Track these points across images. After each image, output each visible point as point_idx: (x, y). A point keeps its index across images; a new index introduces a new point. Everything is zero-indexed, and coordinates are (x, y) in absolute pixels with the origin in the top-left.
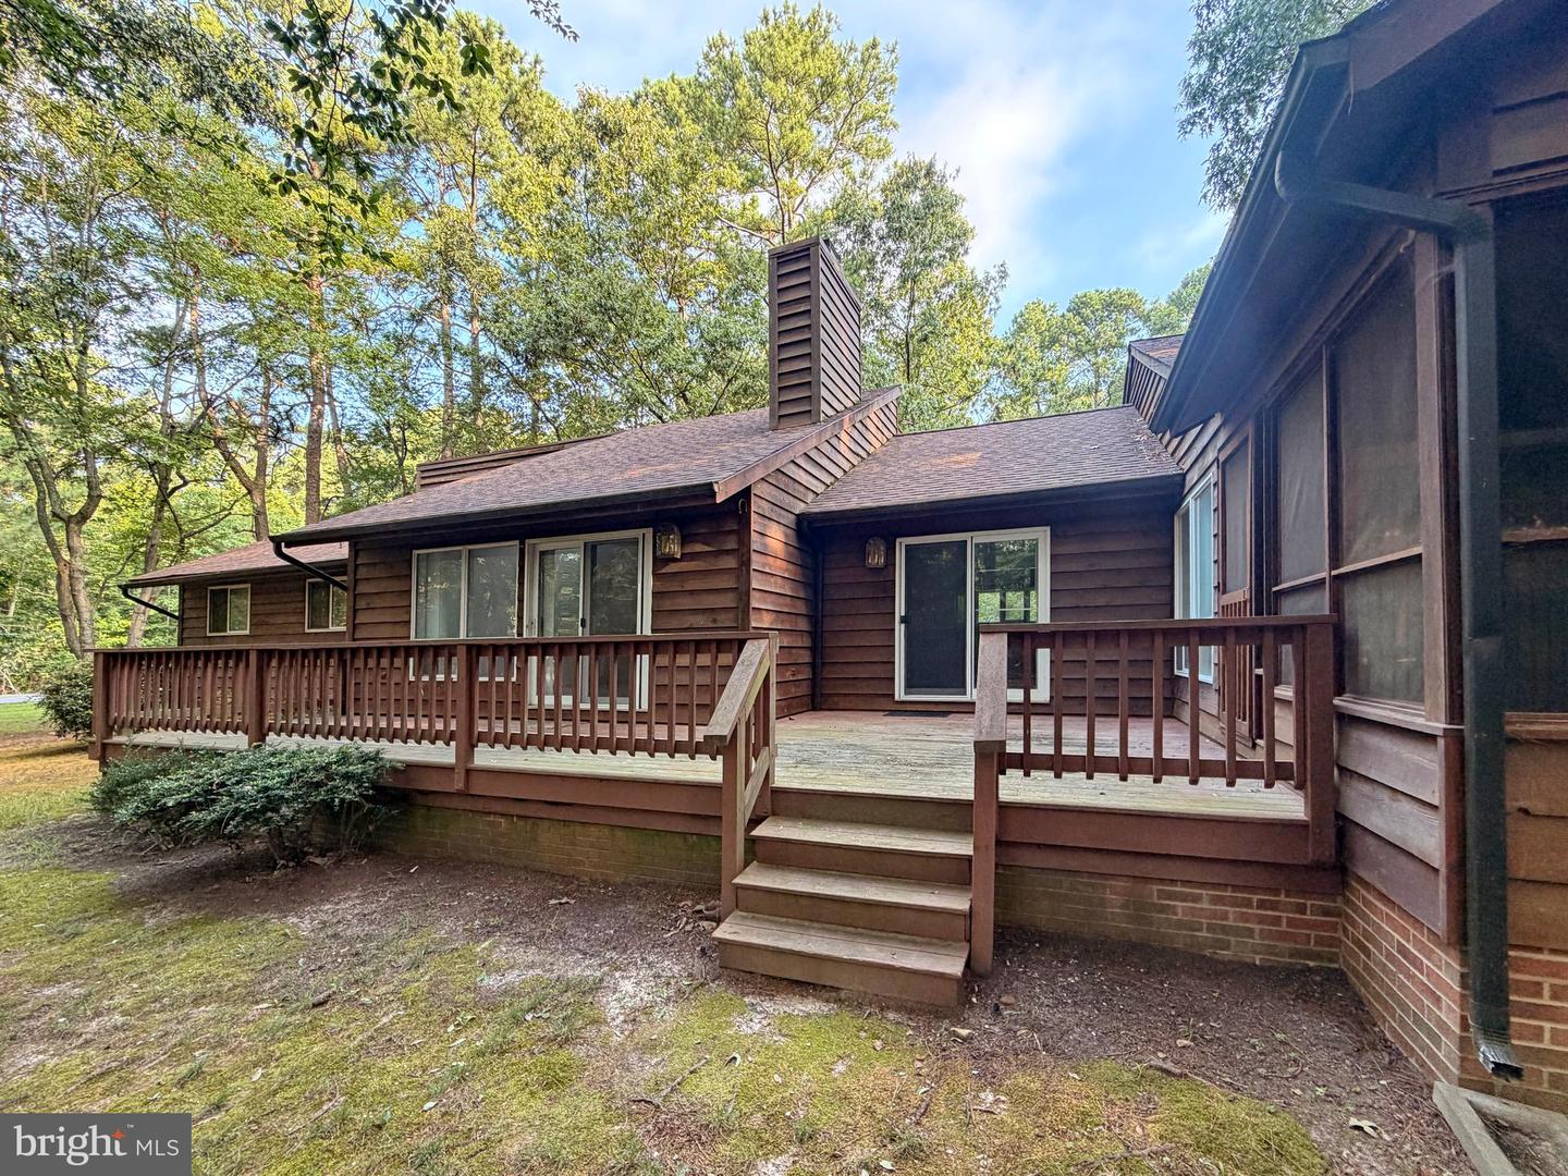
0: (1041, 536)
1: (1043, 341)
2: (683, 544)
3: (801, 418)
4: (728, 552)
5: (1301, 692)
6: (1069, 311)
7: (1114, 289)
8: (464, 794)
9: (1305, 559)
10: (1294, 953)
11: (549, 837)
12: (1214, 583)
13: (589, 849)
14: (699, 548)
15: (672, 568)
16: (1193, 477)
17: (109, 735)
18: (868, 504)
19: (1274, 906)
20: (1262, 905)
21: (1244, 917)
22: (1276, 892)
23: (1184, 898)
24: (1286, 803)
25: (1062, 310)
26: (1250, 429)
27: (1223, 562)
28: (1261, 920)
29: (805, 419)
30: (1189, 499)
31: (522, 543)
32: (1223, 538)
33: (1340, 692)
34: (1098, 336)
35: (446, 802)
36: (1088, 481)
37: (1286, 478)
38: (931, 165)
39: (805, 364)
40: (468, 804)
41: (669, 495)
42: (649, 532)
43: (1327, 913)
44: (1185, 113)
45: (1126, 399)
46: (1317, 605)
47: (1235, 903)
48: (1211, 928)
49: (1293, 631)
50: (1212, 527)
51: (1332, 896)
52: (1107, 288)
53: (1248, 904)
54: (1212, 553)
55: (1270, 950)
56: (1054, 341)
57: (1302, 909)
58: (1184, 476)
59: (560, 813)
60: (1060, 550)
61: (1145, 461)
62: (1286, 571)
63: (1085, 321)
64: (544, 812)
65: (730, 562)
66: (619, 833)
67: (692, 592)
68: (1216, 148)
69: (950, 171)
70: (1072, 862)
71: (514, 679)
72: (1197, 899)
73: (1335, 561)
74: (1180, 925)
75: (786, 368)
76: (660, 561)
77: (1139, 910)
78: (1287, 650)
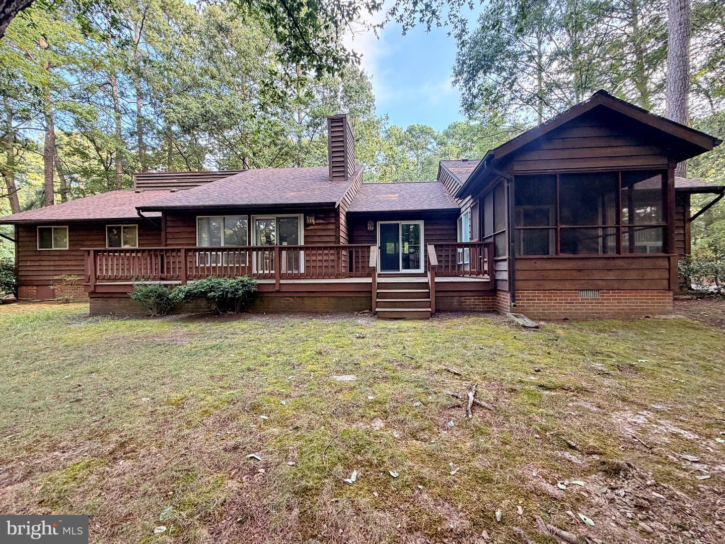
0: (421, 223)
1: (398, 143)
2: (315, 220)
3: (340, 178)
4: (332, 223)
5: (488, 259)
6: (407, 131)
7: (424, 125)
8: (278, 292)
9: (489, 232)
10: (488, 308)
11: (307, 302)
12: (469, 237)
13: (320, 303)
14: (321, 221)
15: (311, 227)
16: (463, 210)
17: (96, 282)
18: (369, 210)
19: (484, 299)
20: (482, 299)
21: (479, 302)
22: (484, 296)
23: (468, 299)
24: (486, 278)
25: (405, 130)
26: (478, 201)
27: (472, 232)
28: (482, 302)
29: (343, 179)
30: (462, 215)
31: (249, 216)
32: (472, 226)
33: (495, 257)
34: (418, 144)
35: (270, 295)
36: (435, 208)
37: (485, 214)
38: (362, 73)
39: (342, 159)
40: (279, 295)
41: (320, 205)
42: (302, 215)
43: (493, 299)
44: (453, 79)
45: (438, 179)
46: (491, 240)
47: (477, 299)
48: (473, 305)
49: (487, 245)
50: (469, 223)
51: (494, 296)
52: (422, 124)
53: (480, 299)
54: (469, 229)
55: (484, 308)
56: (402, 143)
57: (489, 299)
58: (460, 209)
59: (313, 295)
60: (427, 228)
61: (449, 203)
62: (486, 233)
63: (413, 136)
64: (308, 295)
65: (333, 227)
66: (331, 299)
67: (319, 236)
68: (463, 94)
69: (369, 75)
70: (446, 294)
71: (247, 265)
72: (471, 299)
73: (494, 232)
74: (468, 305)
75: (335, 160)
76: (306, 225)
77: (461, 303)
78: (486, 249)
